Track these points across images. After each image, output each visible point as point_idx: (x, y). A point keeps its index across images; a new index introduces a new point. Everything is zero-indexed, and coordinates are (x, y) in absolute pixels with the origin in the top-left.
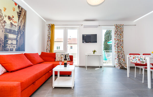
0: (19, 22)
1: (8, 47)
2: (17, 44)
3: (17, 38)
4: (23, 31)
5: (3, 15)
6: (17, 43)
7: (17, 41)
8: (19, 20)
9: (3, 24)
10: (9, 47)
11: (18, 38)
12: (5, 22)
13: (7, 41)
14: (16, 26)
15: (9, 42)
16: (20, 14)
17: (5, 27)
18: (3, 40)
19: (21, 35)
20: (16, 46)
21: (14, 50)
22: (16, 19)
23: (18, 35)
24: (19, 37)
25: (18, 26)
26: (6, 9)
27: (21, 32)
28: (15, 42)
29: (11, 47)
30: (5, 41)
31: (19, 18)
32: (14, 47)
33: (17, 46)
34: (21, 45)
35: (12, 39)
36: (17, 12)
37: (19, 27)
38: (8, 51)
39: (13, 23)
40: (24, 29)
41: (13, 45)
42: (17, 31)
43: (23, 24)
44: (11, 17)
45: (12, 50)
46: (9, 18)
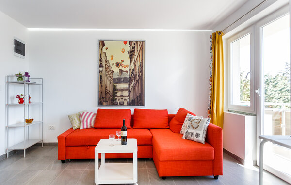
0: (132, 64)
1: (117, 101)
2: (129, 96)
3: (129, 87)
4: (139, 75)
5: (111, 65)
6: (129, 94)
7: (130, 91)
8: (131, 61)
9: (111, 75)
10: (119, 100)
11: (131, 87)
12: (113, 72)
13: (116, 93)
14: (127, 72)
15: (119, 94)
16: (134, 51)
17: (113, 77)
18: (112, 92)
19: (136, 82)
20: (127, 98)
21: (125, 103)
22: (127, 62)
23: (131, 83)
24: (133, 84)
25: (130, 70)
26: (113, 57)
27: (135, 78)
28: (126, 93)
29: (121, 101)
30: (113, 94)
31: (131, 58)
32: (125, 100)
33: (129, 99)
34: (137, 97)
35: (122, 90)
36: (128, 52)
37: (132, 71)
38: (117, 105)
39: (123, 69)
40: (141, 71)
41: (124, 98)
42: (129, 77)
43: (138, 64)
44: (120, 62)
45: (122, 104)
46: (118, 65)
